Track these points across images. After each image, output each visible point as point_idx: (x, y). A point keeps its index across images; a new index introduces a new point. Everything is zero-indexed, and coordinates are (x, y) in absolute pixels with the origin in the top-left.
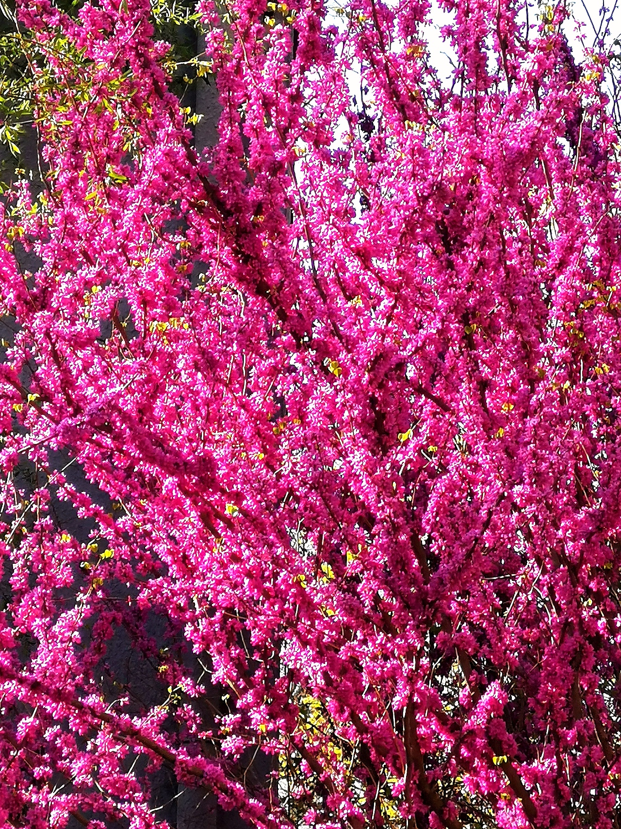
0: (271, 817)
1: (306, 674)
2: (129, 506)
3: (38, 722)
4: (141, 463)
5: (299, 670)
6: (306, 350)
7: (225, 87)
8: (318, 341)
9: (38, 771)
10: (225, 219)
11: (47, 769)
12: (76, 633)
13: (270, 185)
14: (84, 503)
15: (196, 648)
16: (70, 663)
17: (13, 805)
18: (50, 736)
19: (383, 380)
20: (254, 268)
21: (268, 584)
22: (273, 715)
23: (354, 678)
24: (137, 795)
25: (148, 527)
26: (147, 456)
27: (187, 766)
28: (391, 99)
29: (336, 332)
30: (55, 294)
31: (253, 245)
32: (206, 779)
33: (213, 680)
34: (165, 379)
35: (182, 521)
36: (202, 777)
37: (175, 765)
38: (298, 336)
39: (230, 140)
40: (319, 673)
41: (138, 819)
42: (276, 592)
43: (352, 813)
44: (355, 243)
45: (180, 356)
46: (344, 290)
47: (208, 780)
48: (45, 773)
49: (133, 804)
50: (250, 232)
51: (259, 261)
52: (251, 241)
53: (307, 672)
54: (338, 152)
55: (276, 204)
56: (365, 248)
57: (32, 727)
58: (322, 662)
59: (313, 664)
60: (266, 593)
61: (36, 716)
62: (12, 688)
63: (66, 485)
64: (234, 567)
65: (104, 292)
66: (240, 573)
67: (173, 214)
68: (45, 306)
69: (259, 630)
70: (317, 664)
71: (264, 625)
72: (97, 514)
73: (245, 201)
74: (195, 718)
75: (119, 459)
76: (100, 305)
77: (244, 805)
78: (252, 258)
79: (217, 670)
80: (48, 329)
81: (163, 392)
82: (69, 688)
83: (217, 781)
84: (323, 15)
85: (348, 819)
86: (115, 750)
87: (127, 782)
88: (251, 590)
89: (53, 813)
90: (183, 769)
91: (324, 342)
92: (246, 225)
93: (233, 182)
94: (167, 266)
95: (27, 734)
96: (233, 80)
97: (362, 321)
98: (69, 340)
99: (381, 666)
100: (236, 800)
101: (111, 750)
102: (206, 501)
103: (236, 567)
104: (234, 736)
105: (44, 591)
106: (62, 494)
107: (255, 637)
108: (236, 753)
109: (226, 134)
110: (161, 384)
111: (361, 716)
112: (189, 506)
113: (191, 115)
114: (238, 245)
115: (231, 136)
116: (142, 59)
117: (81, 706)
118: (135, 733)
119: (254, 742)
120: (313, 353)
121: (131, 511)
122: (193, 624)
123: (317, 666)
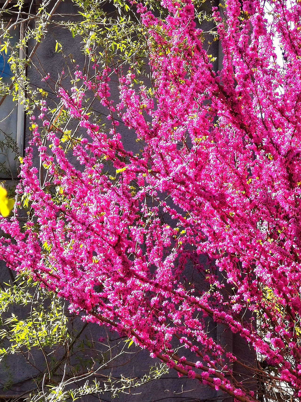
0: (252, 335)
1: (265, 279)
2: (191, 214)
3: (159, 299)
4: (197, 197)
5: (262, 277)
6: (261, 150)
7: (225, 46)
8: (265, 146)
9: (160, 318)
10: (227, 99)
11: (164, 317)
12: (172, 264)
13: (244, 84)
14: (174, 213)
15: (220, 269)
16: (170, 276)
17: (151, 332)
18: (165, 304)
19: (291, 160)
20: (239, 118)
21: (248, 243)
22: (252, 296)
23: (284, 280)
24: (199, 327)
25: (199, 222)
26: (198, 194)
27: (218, 315)
28: (292, 48)
29: (272, 142)
30: (160, 131)
31: (238, 109)
32: (226, 321)
33: (228, 281)
34: (205, 163)
35: (213, 219)
36: (224, 320)
37: (213, 315)
38: (257, 145)
39: (228, 67)
40: (270, 278)
41: (200, 337)
42: (252, 246)
43: (285, 333)
44: (278, 106)
45: (211, 154)
46: (274, 125)
47: (227, 321)
48: (163, 319)
49: (198, 331)
50: (237, 104)
51: (241, 115)
52: (237, 107)
53: (265, 278)
54: (270, 70)
55: (247, 92)
56: (282, 108)
57: (156, 301)
58: (271, 274)
59: (267, 274)
60: (248, 247)
61: (158, 297)
62: (147, 286)
63: (166, 206)
64: (234, 237)
65: (179, 129)
66: (237, 239)
67: (205, 97)
68: (156, 135)
69: (245, 262)
70: (269, 274)
71: (247, 259)
72: (179, 217)
73: (235, 91)
74: (221, 296)
75: (188, 195)
76: (177, 134)
77: (241, 331)
78: (238, 114)
79: (229, 278)
80: (157, 145)
81: (205, 168)
82: (170, 285)
83: (230, 321)
84: (263, 15)
85: (284, 336)
86: (189, 310)
87: (195, 322)
88: (242, 246)
89: (166, 335)
90: (216, 317)
91: (268, 147)
92: (235, 101)
93: (229, 84)
94: (204, 118)
95: (155, 304)
96: (228, 43)
97: (282, 137)
98: (166, 149)
99: (294, 275)
100: (238, 329)
101: (188, 310)
102: (223, 211)
103: (235, 237)
104: (237, 304)
105: (158, 247)
106: (165, 210)
107: (244, 264)
108: (238, 310)
109: (226, 65)
110: (203, 165)
111: (288, 295)
112: (216, 213)
113: (212, 58)
114: (232, 109)
115: (228, 66)
116: (192, 36)
117: (175, 293)
118: (197, 303)
119: (245, 306)
120: (264, 151)
121: (192, 216)
122: (219, 260)
123: (269, 275)
